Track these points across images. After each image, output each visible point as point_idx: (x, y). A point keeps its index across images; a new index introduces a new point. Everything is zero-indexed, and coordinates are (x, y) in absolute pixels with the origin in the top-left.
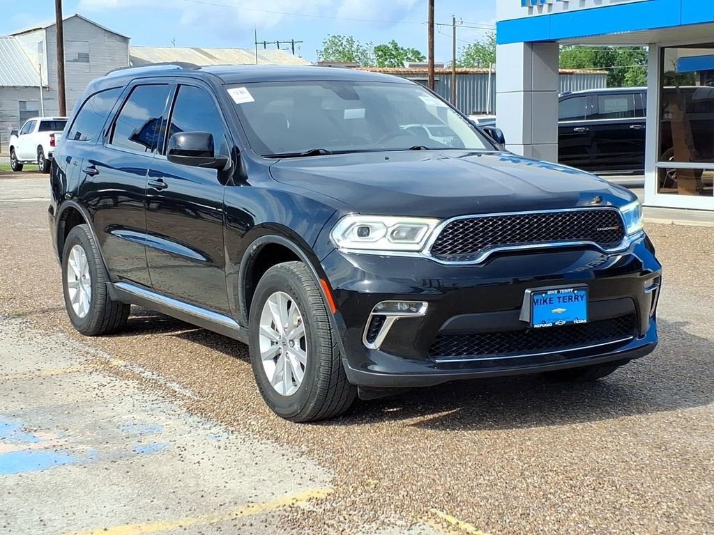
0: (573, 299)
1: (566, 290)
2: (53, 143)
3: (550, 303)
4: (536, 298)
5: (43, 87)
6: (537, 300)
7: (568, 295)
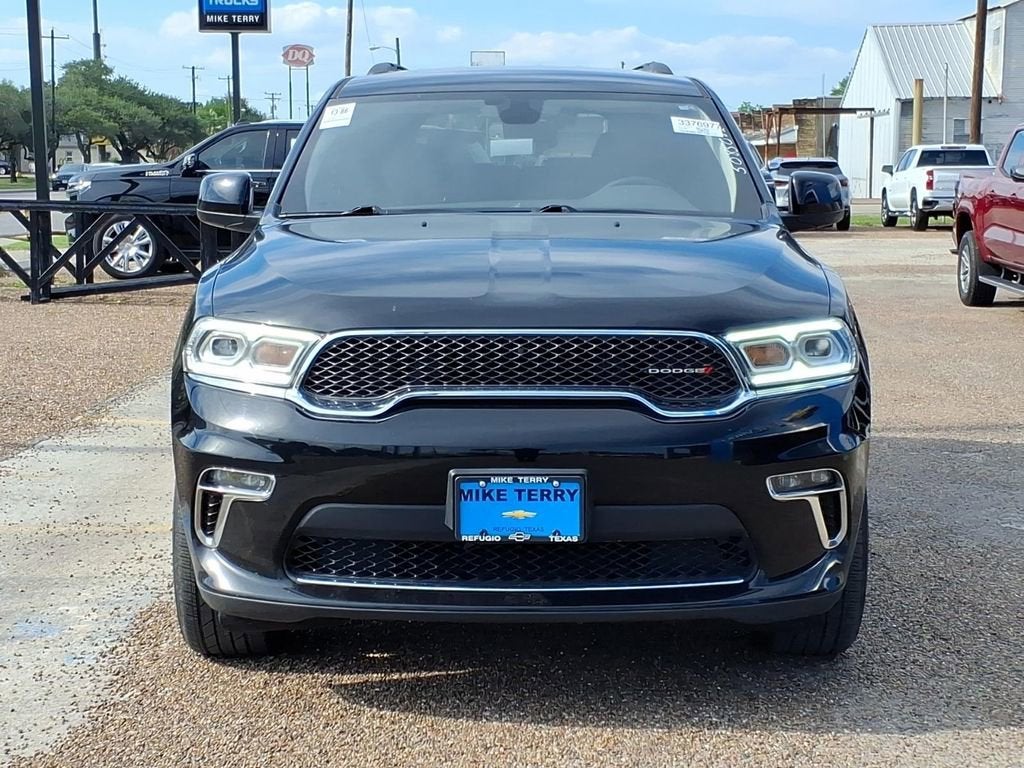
0: (552, 496)
1: (532, 479)
2: (930, 185)
3: (499, 499)
4: (466, 487)
5: (949, 98)
6: (470, 492)
7: (539, 488)
